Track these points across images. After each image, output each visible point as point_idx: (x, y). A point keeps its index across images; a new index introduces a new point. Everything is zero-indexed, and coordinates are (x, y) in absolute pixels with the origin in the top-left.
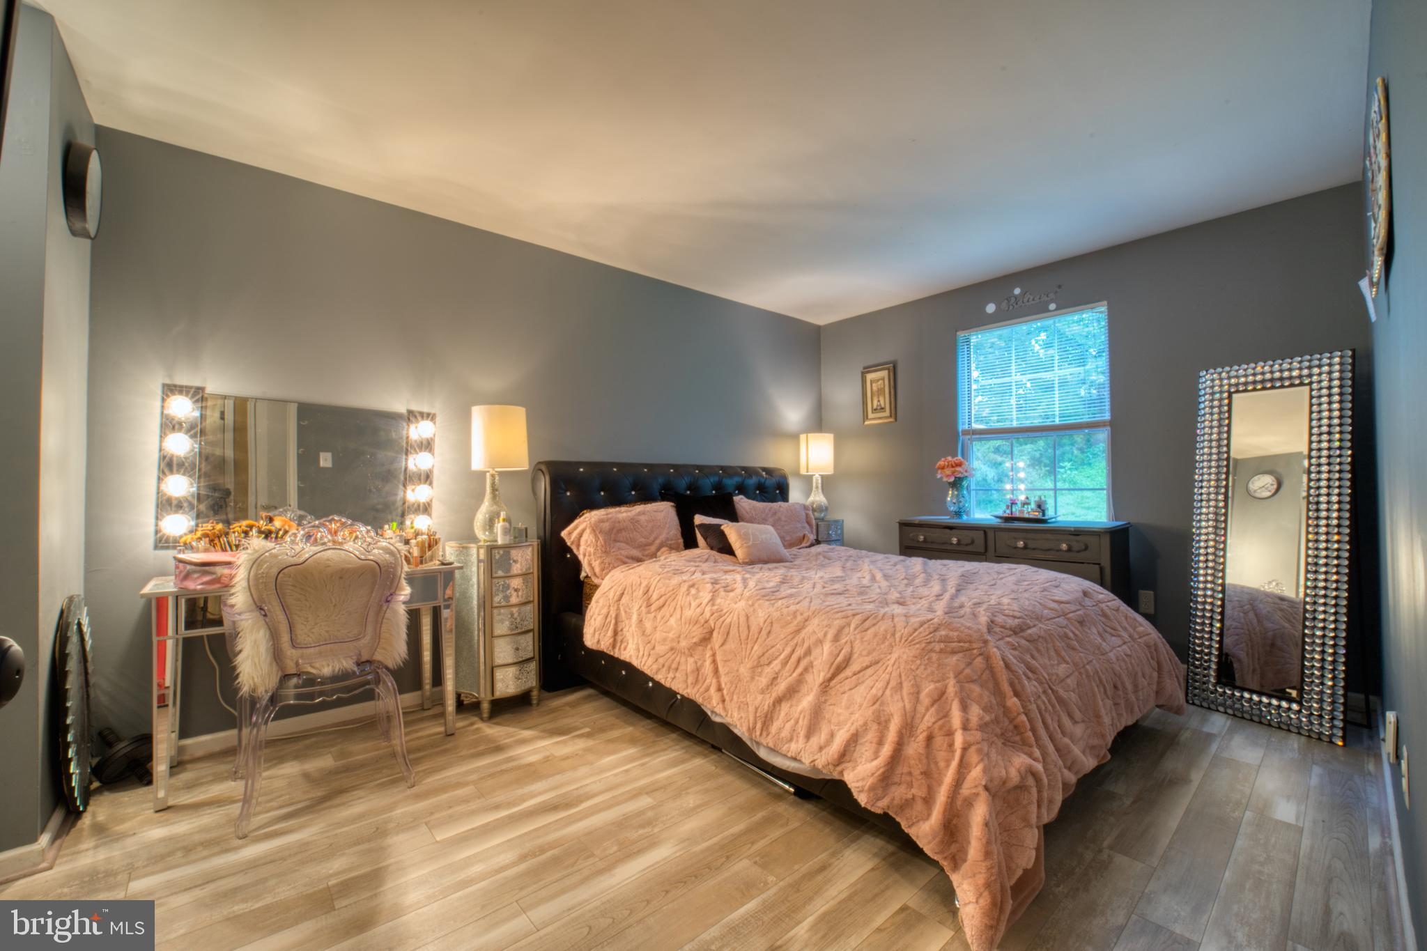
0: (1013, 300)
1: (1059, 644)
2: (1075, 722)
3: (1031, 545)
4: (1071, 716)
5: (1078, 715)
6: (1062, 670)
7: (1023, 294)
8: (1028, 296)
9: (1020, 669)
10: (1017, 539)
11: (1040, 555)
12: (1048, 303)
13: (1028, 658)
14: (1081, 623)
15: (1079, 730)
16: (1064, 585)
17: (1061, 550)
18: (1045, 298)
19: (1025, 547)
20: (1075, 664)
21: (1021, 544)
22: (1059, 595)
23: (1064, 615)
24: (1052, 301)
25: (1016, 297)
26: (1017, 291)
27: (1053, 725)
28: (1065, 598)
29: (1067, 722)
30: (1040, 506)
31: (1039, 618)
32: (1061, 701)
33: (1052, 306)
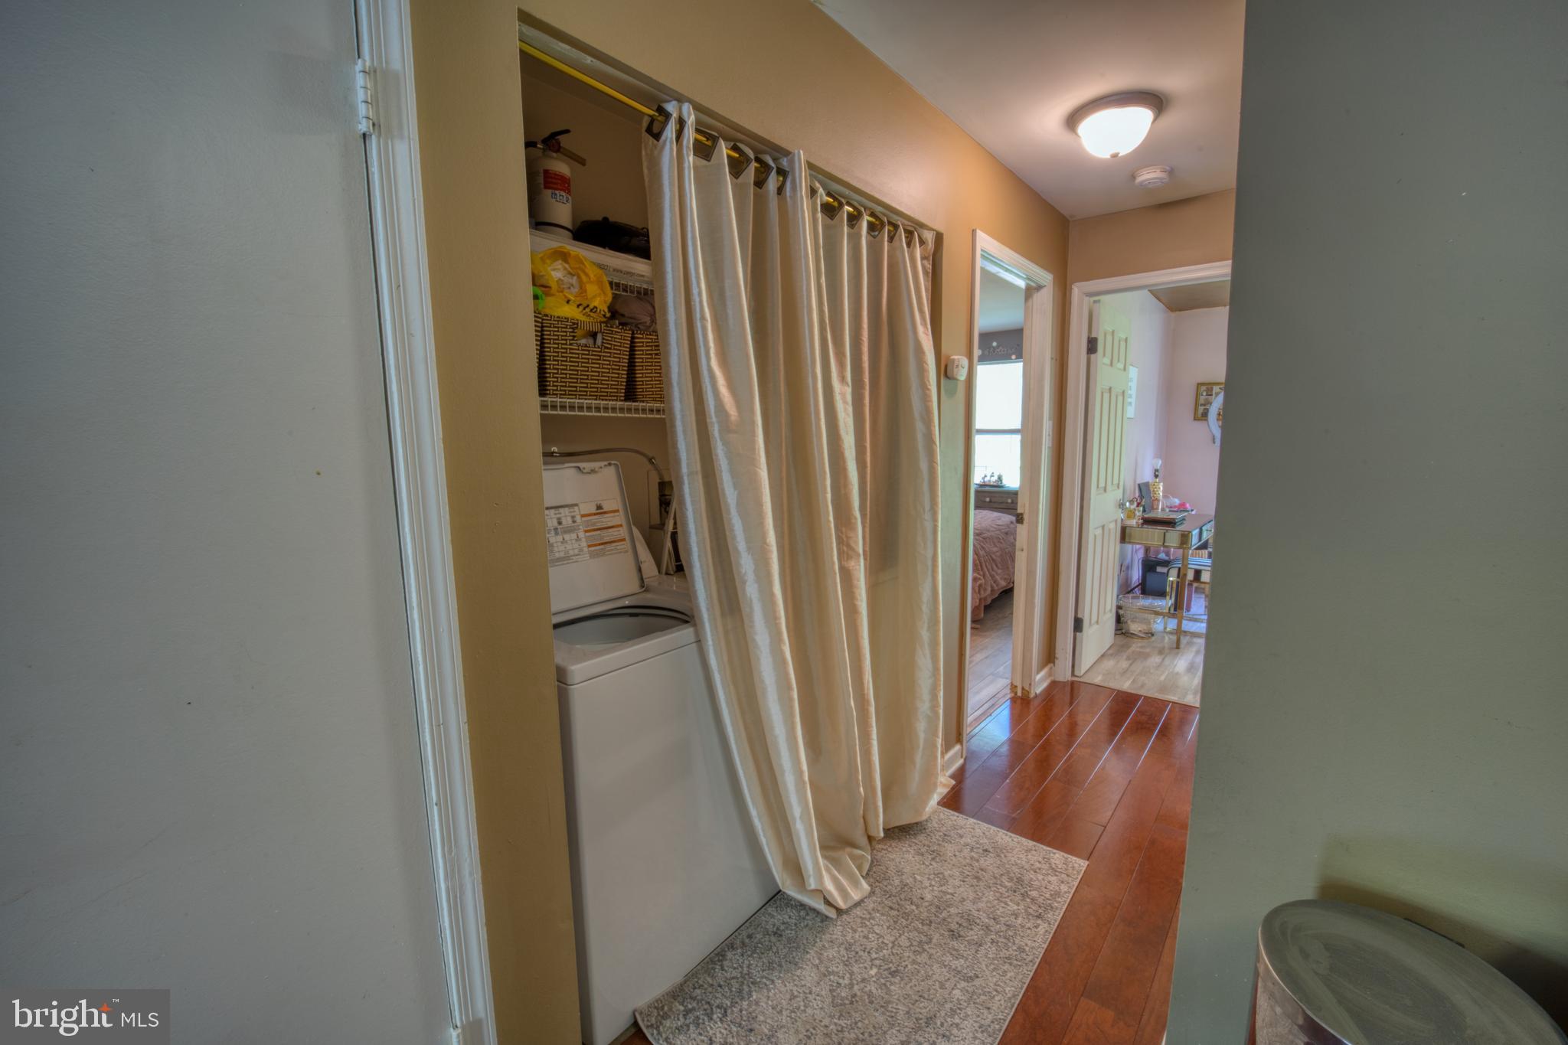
0: (992, 349)
1: (995, 541)
2: (998, 568)
3: (993, 500)
4: (997, 566)
5: (999, 565)
6: (995, 549)
7: (998, 347)
8: (1001, 348)
9: (979, 547)
10: (986, 497)
11: (996, 505)
12: (1011, 355)
13: (982, 544)
14: (1007, 533)
15: (999, 571)
16: (1003, 519)
17: (1007, 503)
18: (1009, 351)
19: (990, 502)
20: (1001, 548)
21: (988, 500)
22: (1000, 523)
23: (999, 530)
24: (1013, 354)
25: (994, 347)
26: (995, 344)
27: (989, 567)
28: (1001, 524)
29: (995, 567)
30: (1000, 478)
31: (988, 531)
32: (993, 559)
33: (1013, 357)
